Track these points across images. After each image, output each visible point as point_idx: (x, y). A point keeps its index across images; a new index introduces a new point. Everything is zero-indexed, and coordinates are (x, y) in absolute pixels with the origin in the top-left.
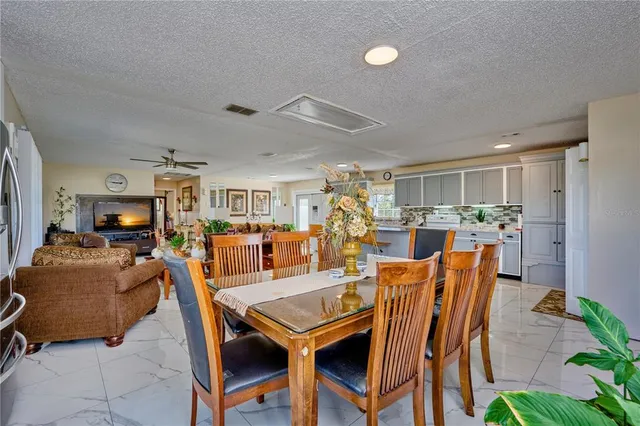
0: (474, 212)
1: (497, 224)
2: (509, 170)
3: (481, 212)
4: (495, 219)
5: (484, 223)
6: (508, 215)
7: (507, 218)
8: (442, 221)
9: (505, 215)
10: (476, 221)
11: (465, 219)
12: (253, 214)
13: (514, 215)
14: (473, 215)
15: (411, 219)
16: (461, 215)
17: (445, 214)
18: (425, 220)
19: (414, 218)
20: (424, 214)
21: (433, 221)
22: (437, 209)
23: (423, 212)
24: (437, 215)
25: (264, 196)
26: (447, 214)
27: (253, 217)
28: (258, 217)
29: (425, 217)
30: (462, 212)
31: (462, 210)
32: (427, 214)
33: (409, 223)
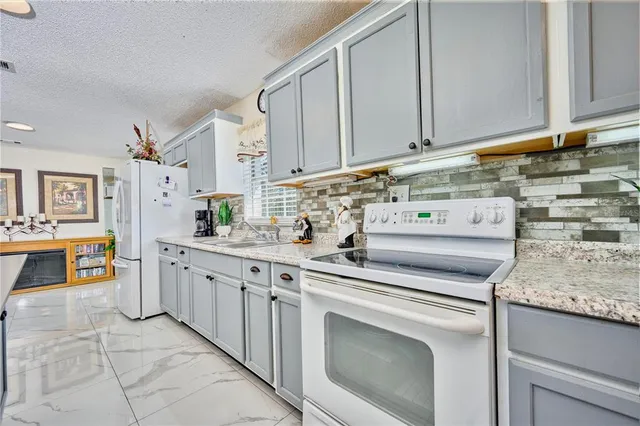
11: (539, 214)
15: (324, 222)
16: (518, 198)
17: (435, 197)
18: (361, 225)
19: (331, 218)
20: (358, 204)
21: (388, 228)
22: (400, 180)
23: (357, 195)
24: (403, 205)
25: (76, 184)
26: (446, 196)
27: (32, 227)
28: (48, 227)
29: (361, 216)
30: (522, 181)
31: (522, 170)
32: (369, 201)
33: (317, 235)
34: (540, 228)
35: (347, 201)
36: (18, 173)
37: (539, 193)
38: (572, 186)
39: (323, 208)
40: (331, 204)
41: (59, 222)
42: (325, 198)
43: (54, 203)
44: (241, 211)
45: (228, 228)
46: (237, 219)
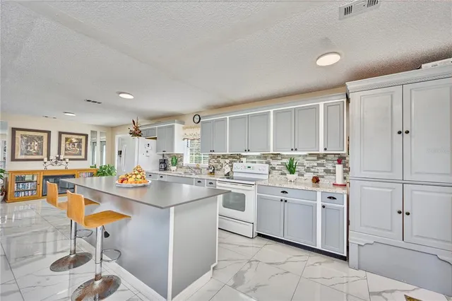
0: (284, 161)
1: (309, 176)
2: (327, 107)
3: (292, 161)
4: (308, 170)
5: (295, 175)
6: (322, 165)
7: (321, 169)
8: (249, 170)
9: (319, 165)
10: (286, 171)
11: (273, 168)
12: (58, 159)
13: (329, 166)
14: (282, 164)
15: (219, 167)
16: (270, 164)
17: (253, 162)
18: (232, 169)
19: (222, 166)
20: (231, 162)
21: (240, 170)
22: (244, 156)
23: (231, 159)
24: (244, 163)
25: (78, 139)
26: (255, 162)
27: (56, 162)
28: (64, 162)
29: (232, 166)
30: (271, 160)
31: (271, 158)
32: (235, 161)
33: (216, 172)
34: (274, 172)
35: (228, 161)
36: (49, 133)
37: (274, 163)
38: (279, 162)
39: (219, 162)
40: (222, 161)
41: (70, 159)
42: (220, 159)
43: (66, 150)
44: (181, 160)
45: (175, 167)
46: (180, 163)
